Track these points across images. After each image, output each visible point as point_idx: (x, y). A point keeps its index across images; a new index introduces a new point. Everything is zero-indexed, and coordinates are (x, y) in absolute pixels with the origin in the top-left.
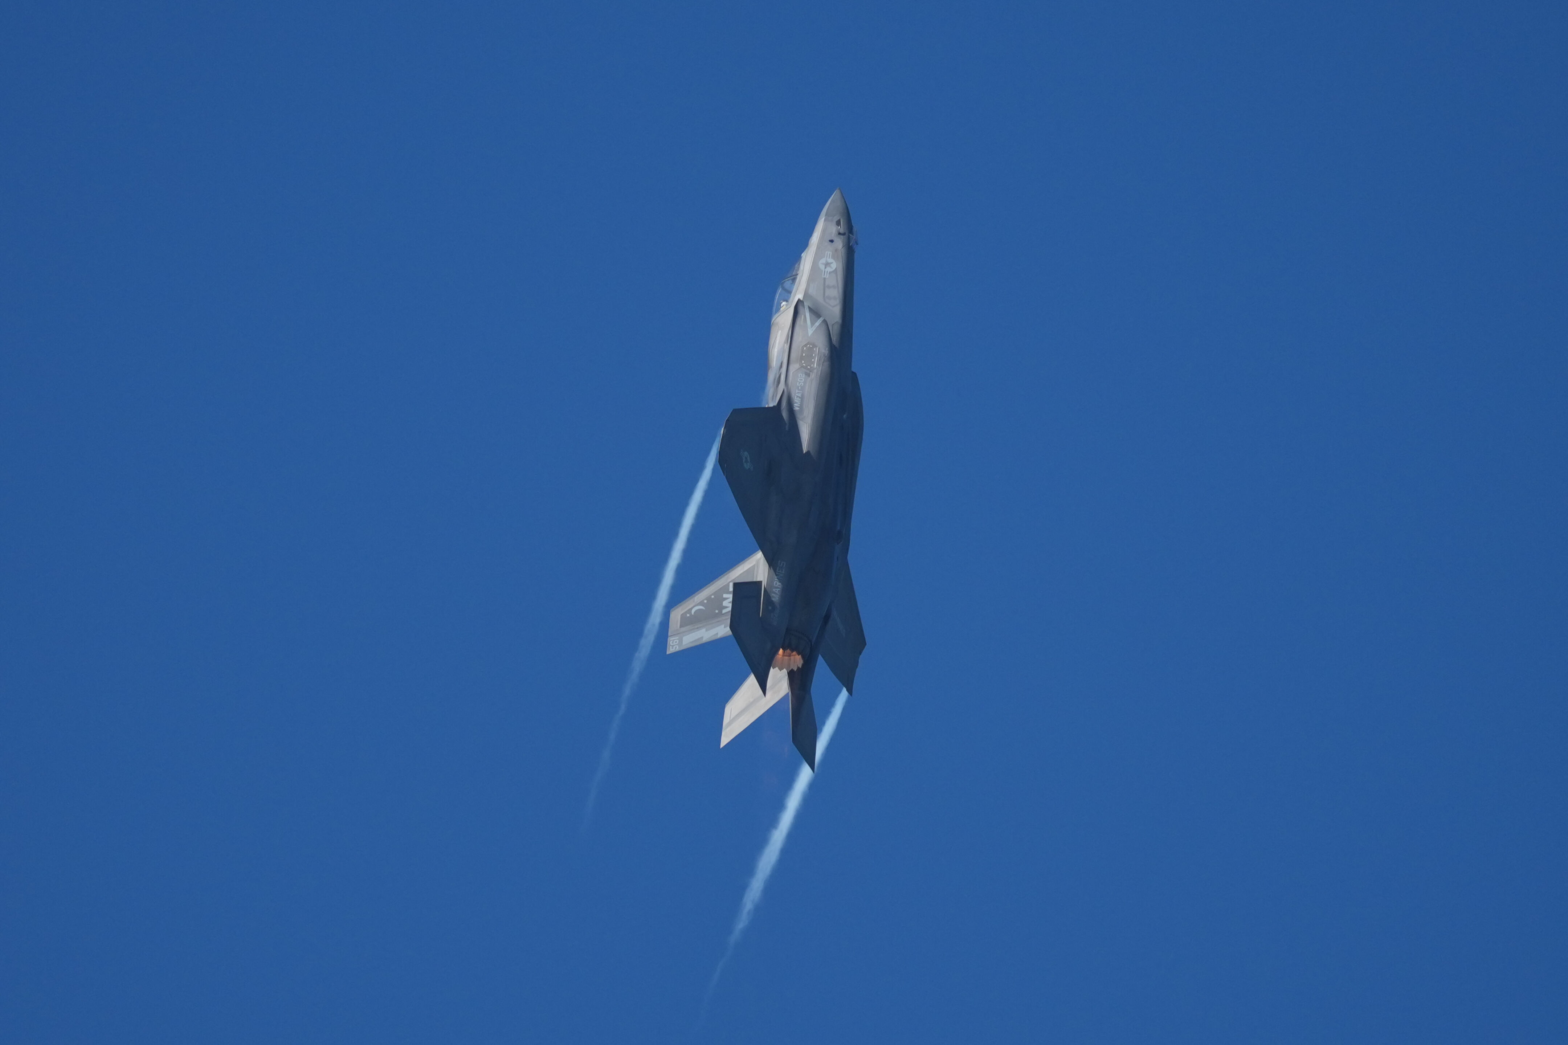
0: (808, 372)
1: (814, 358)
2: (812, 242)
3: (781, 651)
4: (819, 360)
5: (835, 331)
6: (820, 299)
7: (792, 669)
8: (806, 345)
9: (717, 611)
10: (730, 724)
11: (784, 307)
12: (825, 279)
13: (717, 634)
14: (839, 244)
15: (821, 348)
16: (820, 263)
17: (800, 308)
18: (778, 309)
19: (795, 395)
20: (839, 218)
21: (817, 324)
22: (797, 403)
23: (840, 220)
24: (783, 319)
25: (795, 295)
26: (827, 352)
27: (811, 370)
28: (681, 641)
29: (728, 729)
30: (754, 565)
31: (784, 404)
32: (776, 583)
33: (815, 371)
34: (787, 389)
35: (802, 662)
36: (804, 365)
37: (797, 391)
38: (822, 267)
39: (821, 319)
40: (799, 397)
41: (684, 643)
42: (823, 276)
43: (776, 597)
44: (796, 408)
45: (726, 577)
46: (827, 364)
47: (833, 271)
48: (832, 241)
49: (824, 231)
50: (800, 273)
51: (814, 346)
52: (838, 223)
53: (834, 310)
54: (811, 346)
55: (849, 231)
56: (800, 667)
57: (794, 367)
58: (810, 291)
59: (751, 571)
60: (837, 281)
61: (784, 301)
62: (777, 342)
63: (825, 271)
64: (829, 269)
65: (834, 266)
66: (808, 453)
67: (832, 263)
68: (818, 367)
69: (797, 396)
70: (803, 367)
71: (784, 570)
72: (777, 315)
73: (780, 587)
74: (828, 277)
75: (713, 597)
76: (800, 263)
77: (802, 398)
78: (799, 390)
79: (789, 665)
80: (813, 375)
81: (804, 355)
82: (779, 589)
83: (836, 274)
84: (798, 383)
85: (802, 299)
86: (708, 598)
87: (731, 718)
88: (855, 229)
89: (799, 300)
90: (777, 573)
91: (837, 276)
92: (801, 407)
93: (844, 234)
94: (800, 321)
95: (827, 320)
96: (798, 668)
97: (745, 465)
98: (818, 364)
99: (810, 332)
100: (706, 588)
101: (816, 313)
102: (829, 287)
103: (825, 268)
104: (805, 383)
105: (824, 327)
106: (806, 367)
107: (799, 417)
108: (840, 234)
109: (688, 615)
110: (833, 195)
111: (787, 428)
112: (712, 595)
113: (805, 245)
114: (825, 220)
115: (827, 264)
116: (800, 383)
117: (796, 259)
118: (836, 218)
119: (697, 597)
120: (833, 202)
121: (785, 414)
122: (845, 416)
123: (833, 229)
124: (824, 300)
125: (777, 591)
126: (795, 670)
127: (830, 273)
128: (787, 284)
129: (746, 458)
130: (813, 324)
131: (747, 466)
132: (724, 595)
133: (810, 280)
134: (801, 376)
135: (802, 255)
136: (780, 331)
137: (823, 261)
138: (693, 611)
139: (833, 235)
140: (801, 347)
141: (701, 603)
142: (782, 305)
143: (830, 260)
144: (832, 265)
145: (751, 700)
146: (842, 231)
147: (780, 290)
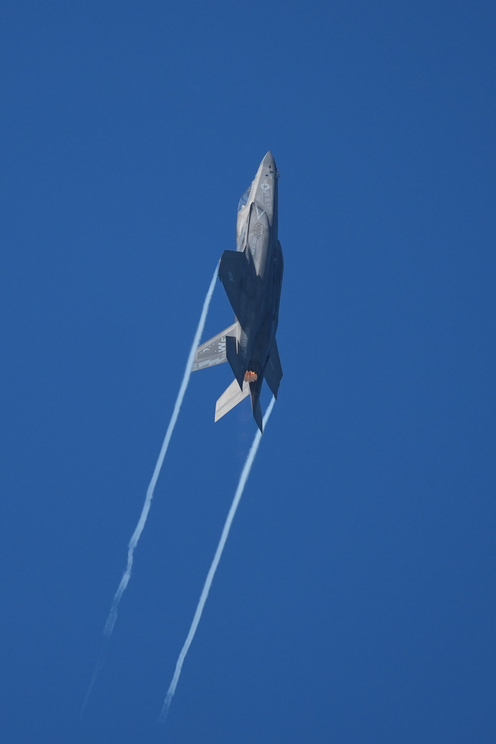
0: (258, 237)
1: (261, 230)
2: (257, 176)
3: (247, 371)
4: (263, 232)
5: (270, 218)
6: (262, 203)
7: (252, 381)
8: (256, 224)
9: (216, 351)
10: (219, 410)
11: (244, 207)
12: (264, 193)
13: (216, 362)
14: (271, 177)
15: (264, 225)
16: (261, 185)
17: (253, 206)
18: (241, 209)
19: (252, 248)
20: (270, 165)
21: (262, 214)
22: (253, 252)
23: (270, 166)
24: (244, 212)
25: (249, 201)
26: (267, 228)
27: (260, 236)
28: (198, 365)
29: (218, 413)
30: (234, 329)
31: (247, 252)
32: (245, 338)
33: (262, 236)
34: (248, 245)
35: (257, 377)
36: (256, 233)
37: (253, 246)
38: (263, 188)
39: (264, 212)
40: (254, 249)
41: (200, 367)
42: (263, 192)
43: (245, 345)
44: (253, 254)
45: (220, 335)
46: (267, 233)
47: (268, 190)
48: (267, 175)
49: (263, 170)
50: (251, 191)
51: (261, 225)
52: (270, 167)
53: (269, 209)
54: (259, 225)
55: (275, 171)
56: (256, 380)
57: (251, 235)
58: (257, 199)
59: (233, 331)
60: (270, 195)
61: (243, 205)
62: (241, 223)
63: (264, 190)
64: (266, 189)
65: (268, 187)
66: (259, 275)
67: (268, 186)
68: (263, 234)
69: (253, 249)
70: (255, 234)
71: (249, 332)
72: (240, 211)
73: (247, 340)
74: (265, 192)
75: (213, 344)
76: (251, 186)
77: (255, 249)
78: (253, 245)
79: (250, 380)
80: (261, 238)
81: (256, 229)
82: (246, 341)
83: (270, 191)
84: (253, 242)
85: (253, 202)
86: (211, 345)
87: (220, 407)
88: (278, 170)
89: (252, 202)
90: (246, 332)
91: (270, 192)
92: (255, 253)
93: (273, 172)
94: (253, 213)
95: (266, 212)
96: (255, 381)
97: (230, 278)
98: (263, 233)
99: (259, 218)
100: (210, 340)
101: (261, 209)
102: (266, 197)
103: (264, 188)
104: (257, 242)
105: (265, 215)
106: (257, 235)
107: (254, 257)
108: (271, 172)
109: (201, 353)
110: (267, 154)
111: (249, 263)
112: (213, 343)
113: (253, 178)
114: (263, 166)
115: (265, 186)
116: (254, 242)
117: (249, 184)
118: (269, 165)
119: (205, 344)
120: (267, 157)
121: (247, 257)
122: (275, 260)
123: (268, 170)
124: (264, 204)
125: (245, 341)
126: (253, 382)
127: (267, 190)
128: (245, 196)
129: (231, 275)
130: (260, 214)
131: (231, 279)
132: (219, 344)
133: (257, 194)
134: (255, 239)
135: (252, 183)
136: (242, 219)
137: (263, 185)
138: (204, 351)
139: (268, 173)
140: (254, 225)
141: (207, 347)
142: (242, 207)
143: (266, 184)
144: (267, 187)
145: (230, 398)
146: (272, 171)
147: (241, 200)
